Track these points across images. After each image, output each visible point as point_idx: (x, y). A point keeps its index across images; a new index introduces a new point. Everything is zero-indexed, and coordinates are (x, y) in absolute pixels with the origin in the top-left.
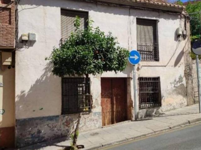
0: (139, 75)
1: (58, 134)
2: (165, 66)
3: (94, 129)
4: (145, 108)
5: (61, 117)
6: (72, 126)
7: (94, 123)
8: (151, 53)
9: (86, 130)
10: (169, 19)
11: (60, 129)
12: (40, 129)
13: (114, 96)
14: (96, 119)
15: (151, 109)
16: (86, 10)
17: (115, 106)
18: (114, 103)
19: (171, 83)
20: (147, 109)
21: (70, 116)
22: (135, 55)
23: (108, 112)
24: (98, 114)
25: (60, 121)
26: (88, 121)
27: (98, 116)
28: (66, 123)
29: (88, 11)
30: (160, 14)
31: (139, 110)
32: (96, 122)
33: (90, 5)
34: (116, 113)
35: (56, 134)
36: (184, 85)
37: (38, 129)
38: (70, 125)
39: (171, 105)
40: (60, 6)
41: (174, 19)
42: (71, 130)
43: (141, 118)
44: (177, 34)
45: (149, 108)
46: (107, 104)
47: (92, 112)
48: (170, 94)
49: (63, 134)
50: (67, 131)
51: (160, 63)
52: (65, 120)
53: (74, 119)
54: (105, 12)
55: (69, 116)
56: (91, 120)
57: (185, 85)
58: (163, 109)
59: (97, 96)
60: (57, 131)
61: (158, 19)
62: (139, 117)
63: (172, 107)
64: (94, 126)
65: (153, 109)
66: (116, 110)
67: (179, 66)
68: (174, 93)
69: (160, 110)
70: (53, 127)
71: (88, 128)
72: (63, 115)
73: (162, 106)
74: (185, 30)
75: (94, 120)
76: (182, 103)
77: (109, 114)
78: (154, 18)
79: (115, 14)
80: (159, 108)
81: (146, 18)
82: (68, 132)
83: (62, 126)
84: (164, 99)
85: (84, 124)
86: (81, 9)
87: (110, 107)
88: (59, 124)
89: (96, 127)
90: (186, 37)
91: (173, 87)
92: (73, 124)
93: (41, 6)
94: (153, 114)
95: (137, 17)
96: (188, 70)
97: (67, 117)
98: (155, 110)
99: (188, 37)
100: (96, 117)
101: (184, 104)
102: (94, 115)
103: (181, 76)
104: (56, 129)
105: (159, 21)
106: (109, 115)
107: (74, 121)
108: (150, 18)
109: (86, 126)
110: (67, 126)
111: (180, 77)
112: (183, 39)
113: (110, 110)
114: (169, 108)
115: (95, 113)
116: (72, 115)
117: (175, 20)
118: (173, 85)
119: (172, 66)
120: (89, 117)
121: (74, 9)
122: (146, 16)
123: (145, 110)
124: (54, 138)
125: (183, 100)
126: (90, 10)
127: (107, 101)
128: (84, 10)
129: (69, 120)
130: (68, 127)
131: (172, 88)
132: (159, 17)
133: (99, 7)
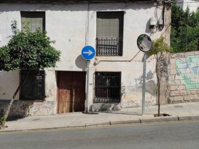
0: (96, 70)
1: (16, 114)
2: (130, 61)
3: (47, 115)
4: (101, 102)
5: (19, 102)
6: (28, 110)
7: (47, 110)
8: (115, 47)
9: (39, 115)
10: (140, 8)
11: (18, 111)
12: (3, 109)
13: (73, 88)
14: (49, 107)
15: (107, 104)
16: (43, 11)
17: (74, 97)
18: (73, 94)
19: (136, 80)
20: (103, 103)
21: (27, 102)
22: (89, 50)
23: (67, 102)
24: (51, 103)
25: (18, 105)
26: (42, 108)
27: (51, 104)
28: (23, 107)
29: (44, 11)
30: (127, 4)
31: (94, 103)
32: (49, 110)
33: (47, 5)
34: (74, 103)
35: (15, 114)
36: (154, 82)
37: (1, 109)
38: (26, 109)
39: (134, 102)
40: (19, 10)
41: (147, 8)
42: (27, 112)
43: (95, 111)
44: (149, 25)
45: (104, 102)
46: (66, 95)
47: (45, 101)
48: (133, 90)
49: (20, 115)
50: (23, 113)
51: (123, 58)
52: (22, 104)
53: (29, 105)
54: (62, 10)
55: (25, 101)
56: (44, 107)
57: (156, 82)
58: (123, 105)
59: (51, 87)
60: (15, 112)
61: (124, 10)
62: (93, 110)
63: (134, 105)
64: (47, 112)
65: (110, 104)
66: (74, 101)
67: (149, 61)
68: (138, 90)
69: (119, 106)
70: (13, 109)
71: (41, 113)
72: (21, 100)
73: (121, 102)
74: (163, 19)
75: (47, 108)
76: (149, 101)
77: (68, 103)
78: (120, 10)
79: (71, 11)
80: (118, 104)
81: (108, 10)
82: (25, 114)
83: (20, 109)
84: (125, 95)
85: (38, 109)
86: (38, 10)
87: (69, 98)
88: (18, 107)
89: (49, 113)
90: (163, 27)
91: (138, 84)
92: (28, 108)
93: (5, 12)
94: (110, 109)
95: (97, 11)
96: (162, 65)
97: (23, 102)
98: (113, 105)
99: (167, 27)
100: (49, 105)
101: (152, 102)
102: (47, 103)
103: (151, 72)
104: (14, 110)
105: (125, 13)
106: (68, 105)
107: (29, 106)
108: (114, 10)
109: (40, 111)
110: (23, 109)
111: (149, 73)
112: (158, 30)
113: (68, 100)
114: (130, 105)
115: (49, 102)
116: (28, 101)
117: (149, 9)
118: (139, 82)
119: (139, 61)
120: (43, 105)
121: (32, 11)
122: (108, 9)
123: (100, 104)
124: (13, 117)
125: (151, 98)
126: (47, 10)
127: (66, 92)
128: (41, 11)
129: (25, 105)
130: (25, 110)
131: (136, 84)
132: (126, 7)
133: (56, 6)
